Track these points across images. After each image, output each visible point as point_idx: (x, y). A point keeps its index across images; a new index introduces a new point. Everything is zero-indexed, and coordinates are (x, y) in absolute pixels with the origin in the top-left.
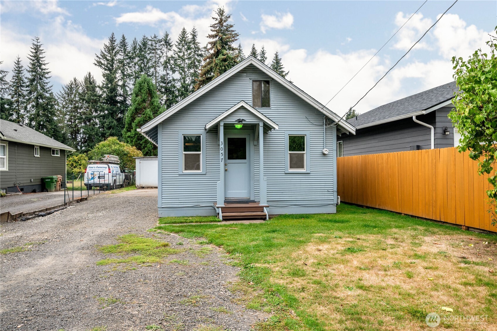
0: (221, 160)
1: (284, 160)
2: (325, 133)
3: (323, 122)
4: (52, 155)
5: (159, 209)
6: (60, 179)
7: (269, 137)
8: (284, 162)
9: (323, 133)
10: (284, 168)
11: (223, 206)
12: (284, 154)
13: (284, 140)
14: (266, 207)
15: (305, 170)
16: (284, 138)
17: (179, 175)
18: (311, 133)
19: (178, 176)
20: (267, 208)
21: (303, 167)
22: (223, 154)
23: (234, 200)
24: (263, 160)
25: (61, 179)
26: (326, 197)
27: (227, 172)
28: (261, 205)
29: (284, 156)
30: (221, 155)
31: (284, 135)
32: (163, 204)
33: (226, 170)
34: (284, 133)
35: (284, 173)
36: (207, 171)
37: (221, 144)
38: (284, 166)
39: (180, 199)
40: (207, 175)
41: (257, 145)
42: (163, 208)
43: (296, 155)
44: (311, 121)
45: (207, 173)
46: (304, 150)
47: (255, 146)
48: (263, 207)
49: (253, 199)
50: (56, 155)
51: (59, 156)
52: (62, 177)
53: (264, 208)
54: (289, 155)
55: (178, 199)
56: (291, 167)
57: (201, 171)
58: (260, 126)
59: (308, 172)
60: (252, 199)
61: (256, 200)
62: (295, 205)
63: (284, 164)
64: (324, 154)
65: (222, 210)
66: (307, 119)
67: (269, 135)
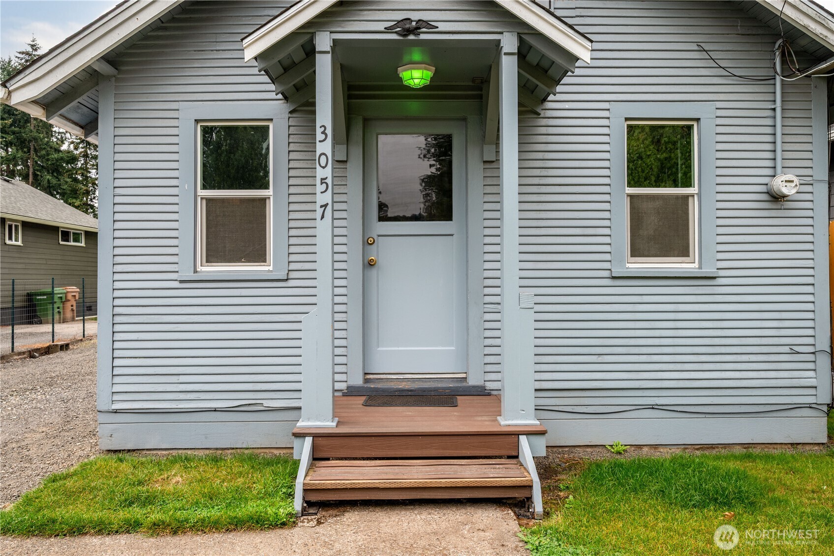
0: (320, 211)
1: (607, 223)
2: (779, 111)
3: (774, 68)
4: (61, 243)
5: (102, 418)
6: (74, 296)
7: (543, 130)
8: (606, 231)
9: (770, 113)
10: (607, 257)
11: (328, 424)
12: (606, 198)
13: (605, 139)
14: (528, 434)
15: (696, 265)
16: (605, 131)
17: (181, 282)
18: (720, 113)
19: (176, 284)
20: (534, 439)
21: (684, 252)
22: (329, 181)
23: (402, 386)
24: (516, 215)
25: (77, 295)
26: (784, 378)
27: (373, 272)
28: (507, 421)
29: (606, 206)
30: (320, 188)
31: (605, 122)
32: (116, 397)
33: (370, 264)
34: (605, 114)
35: (606, 274)
36: (293, 266)
37: (319, 136)
38: (607, 248)
39: (183, 379)
40: (291, 283)
41: (493, 164)
42: (116, 412)
43: (658, 204)
44: (723, 64)
45: (293, 275)
46: (688, 183)
47: (488, 166)
48: (517, 434)
49: (479, 383)
50: (72, 243)
51: (83, 244)
52: (78, 290)
53: (523, 439)
54: (626, 203)
55: (174, 379)
56: (636, 252)
57: (271, 268)
58: (505, 50)
59: (708, 270)
60: (473, 381)
61: (490, 386)
62: (652, 407)
63: (607, 240)
64: (776, 198)
65: (314, 448)
66: (704, 55)
67: (544, 122)
